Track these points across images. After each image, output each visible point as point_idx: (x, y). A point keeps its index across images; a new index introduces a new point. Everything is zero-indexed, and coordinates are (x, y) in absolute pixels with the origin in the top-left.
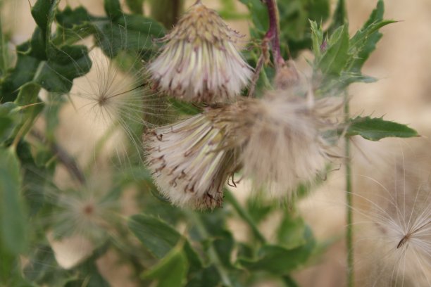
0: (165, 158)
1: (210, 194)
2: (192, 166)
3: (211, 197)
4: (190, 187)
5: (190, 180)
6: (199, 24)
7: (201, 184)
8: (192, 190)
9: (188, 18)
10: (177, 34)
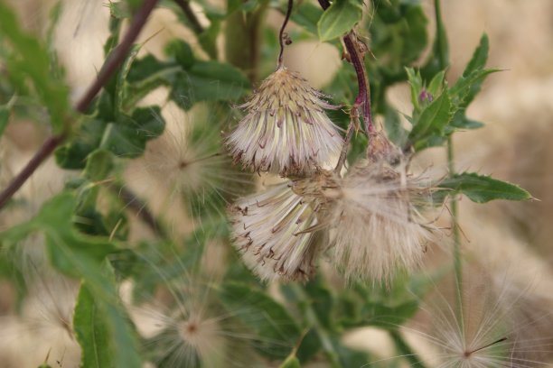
0: (251, 235)
1: (302, 269)
2: (280, 242)
3: (303, 272)
4: (279, 266)
5: (279, 258)
6: (282, 92)
7: (291, 262)
8: (282, 269)
9: (270, 86)
10: (258, 103)
